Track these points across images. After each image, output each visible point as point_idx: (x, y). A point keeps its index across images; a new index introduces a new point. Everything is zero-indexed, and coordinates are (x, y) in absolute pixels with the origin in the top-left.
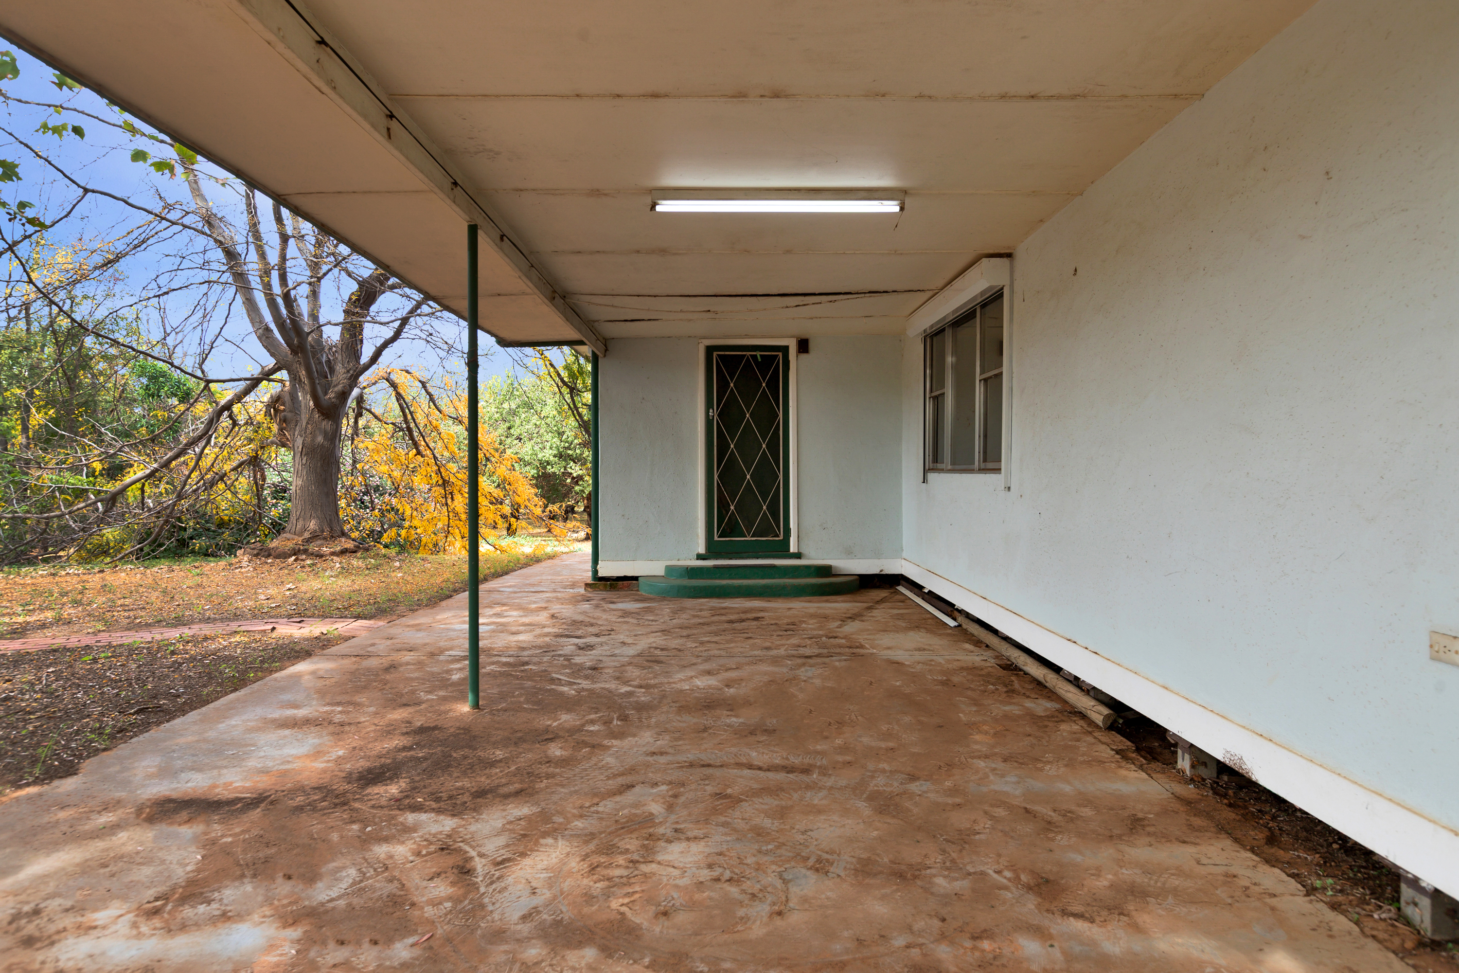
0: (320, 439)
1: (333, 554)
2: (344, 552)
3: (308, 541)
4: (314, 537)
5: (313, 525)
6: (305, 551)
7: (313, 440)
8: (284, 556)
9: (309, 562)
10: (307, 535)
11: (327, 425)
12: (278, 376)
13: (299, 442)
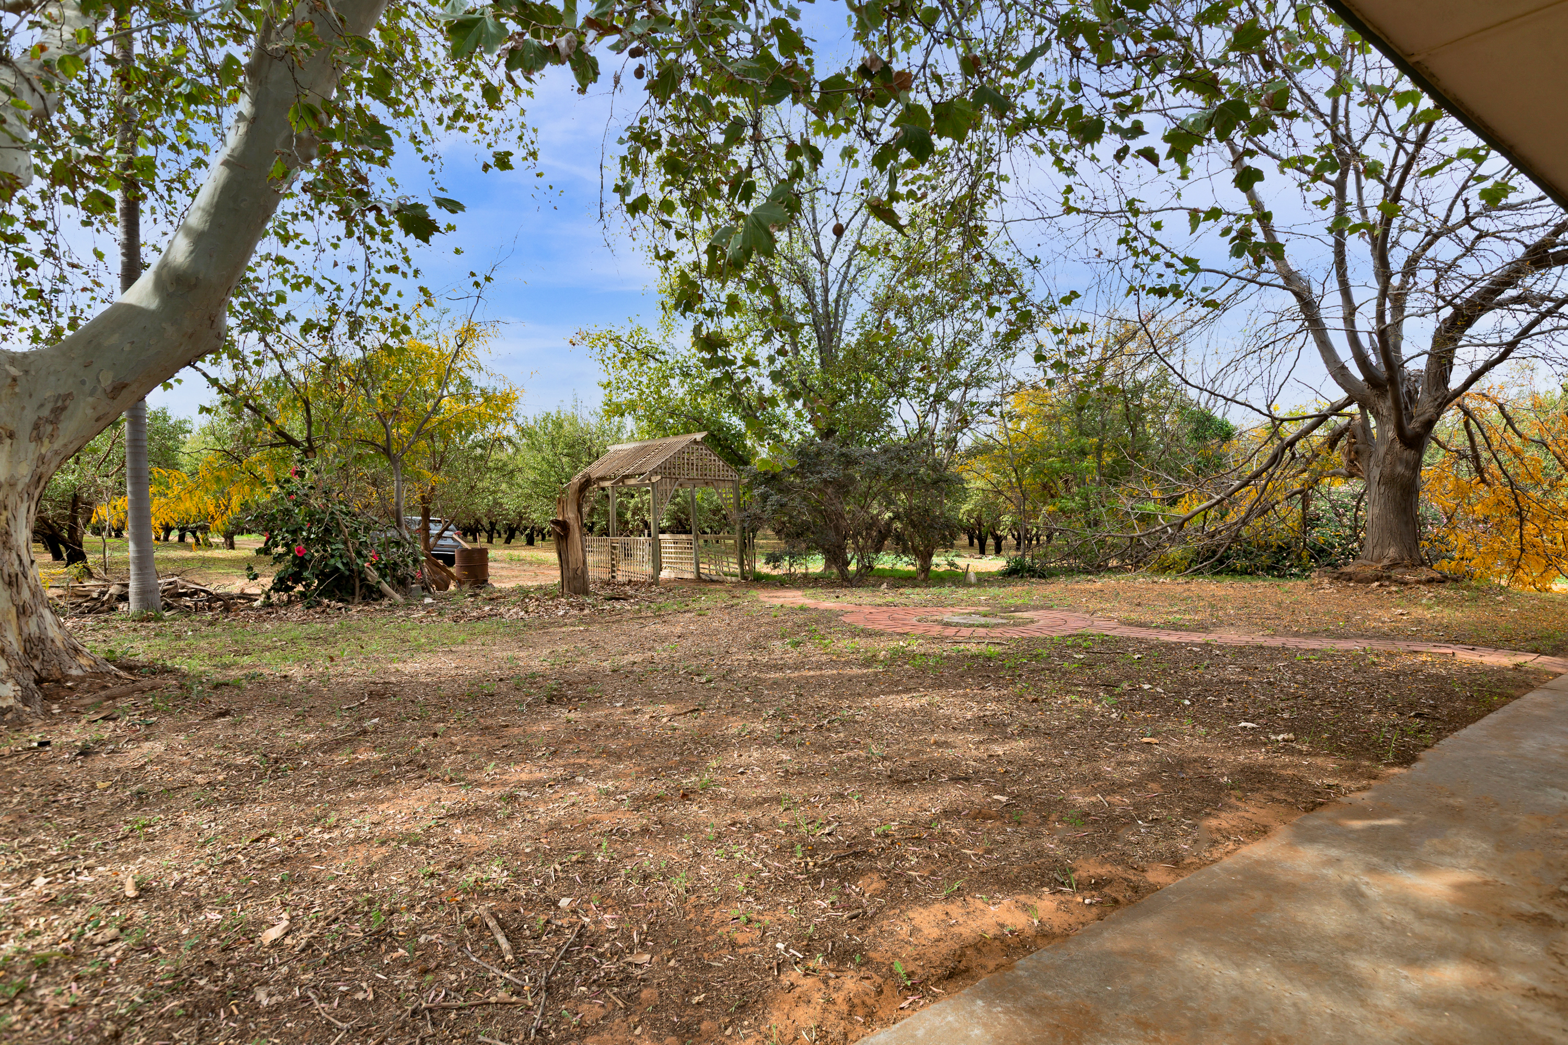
0: (1400, 469)
1: (1419, 582)
2: (1430, 581)
3: (1389, 568)
4: (1394, 565)
5: (1392, 552)
6: (1389, 578)
7: (1393, 470)
8: (1367, 581)
9: (1394, 588)
10: (1386, 562)
11: (1409, 454)
12: (1347, 410)
13: (1376, 473)
